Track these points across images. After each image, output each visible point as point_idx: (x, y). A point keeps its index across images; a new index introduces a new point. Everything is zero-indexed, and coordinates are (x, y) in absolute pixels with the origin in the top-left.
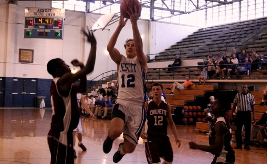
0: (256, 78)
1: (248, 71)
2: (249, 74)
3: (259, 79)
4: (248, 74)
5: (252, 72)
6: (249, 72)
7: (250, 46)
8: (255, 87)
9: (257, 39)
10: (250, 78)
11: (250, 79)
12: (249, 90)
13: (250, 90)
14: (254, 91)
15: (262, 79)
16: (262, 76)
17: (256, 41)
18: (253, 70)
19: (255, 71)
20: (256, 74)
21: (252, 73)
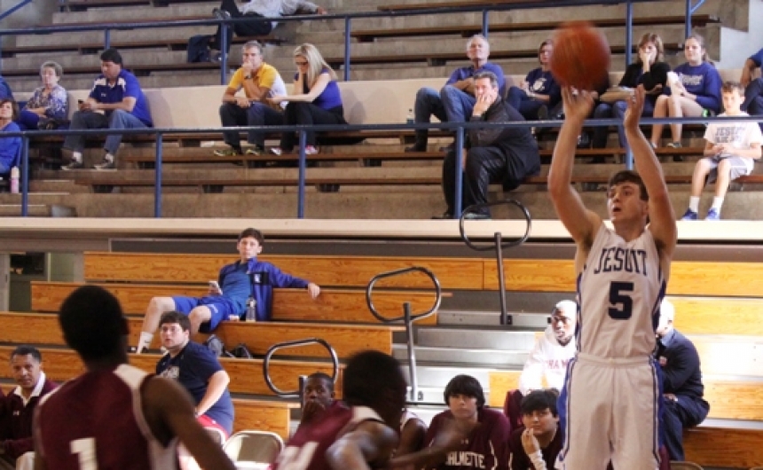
0: (55, 210)
1: (15, 173)
2: (21, 190)
3: (73, 213)
4: (15, 187)
5: (31, 177)
6: (21, 180)
7: (23, 41)
8: (49, 257)
9: (62, 9)
10: (24, 208)
11: (24, 213)
12: (19, 271)
13: (25, 272)
14: (46, 280)
15: (90, 213)
16: (85, 198)
17: (58, 19)
18: (41, 170)
19: (50, 172)
20: (56, 189)
21: (36, 183)
